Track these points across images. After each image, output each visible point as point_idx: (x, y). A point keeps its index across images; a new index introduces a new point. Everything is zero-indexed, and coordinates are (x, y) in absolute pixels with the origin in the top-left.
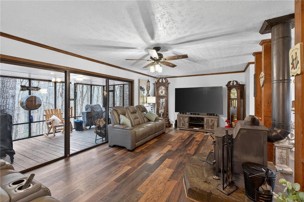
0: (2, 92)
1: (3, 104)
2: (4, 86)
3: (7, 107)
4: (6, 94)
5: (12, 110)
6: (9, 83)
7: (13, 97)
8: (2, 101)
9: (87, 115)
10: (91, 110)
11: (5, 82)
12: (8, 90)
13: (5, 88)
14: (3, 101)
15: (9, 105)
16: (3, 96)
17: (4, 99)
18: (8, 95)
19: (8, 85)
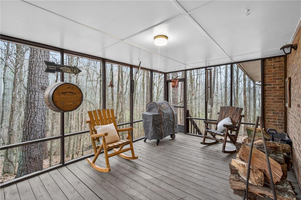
0: (29, 83)
1: (30, 100)
2: (31, 73)
3: (36, 105)
4: (34, 85)
5: (43, 109)
6: (39, 68)
7: (44, 89)
8: (29, 95)
9: (153, 120)
10: (159, 112)
11: (32, 68)
12: (37, 78)
13: (33, 76)
14: (31, 96)
15: (38, 101)
16: (31, 88)
17: (31, 93)
18: (37, 87)
19: (37, 71)
